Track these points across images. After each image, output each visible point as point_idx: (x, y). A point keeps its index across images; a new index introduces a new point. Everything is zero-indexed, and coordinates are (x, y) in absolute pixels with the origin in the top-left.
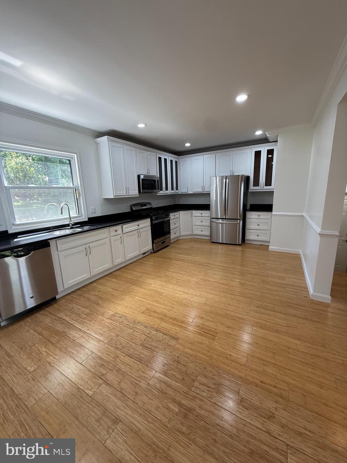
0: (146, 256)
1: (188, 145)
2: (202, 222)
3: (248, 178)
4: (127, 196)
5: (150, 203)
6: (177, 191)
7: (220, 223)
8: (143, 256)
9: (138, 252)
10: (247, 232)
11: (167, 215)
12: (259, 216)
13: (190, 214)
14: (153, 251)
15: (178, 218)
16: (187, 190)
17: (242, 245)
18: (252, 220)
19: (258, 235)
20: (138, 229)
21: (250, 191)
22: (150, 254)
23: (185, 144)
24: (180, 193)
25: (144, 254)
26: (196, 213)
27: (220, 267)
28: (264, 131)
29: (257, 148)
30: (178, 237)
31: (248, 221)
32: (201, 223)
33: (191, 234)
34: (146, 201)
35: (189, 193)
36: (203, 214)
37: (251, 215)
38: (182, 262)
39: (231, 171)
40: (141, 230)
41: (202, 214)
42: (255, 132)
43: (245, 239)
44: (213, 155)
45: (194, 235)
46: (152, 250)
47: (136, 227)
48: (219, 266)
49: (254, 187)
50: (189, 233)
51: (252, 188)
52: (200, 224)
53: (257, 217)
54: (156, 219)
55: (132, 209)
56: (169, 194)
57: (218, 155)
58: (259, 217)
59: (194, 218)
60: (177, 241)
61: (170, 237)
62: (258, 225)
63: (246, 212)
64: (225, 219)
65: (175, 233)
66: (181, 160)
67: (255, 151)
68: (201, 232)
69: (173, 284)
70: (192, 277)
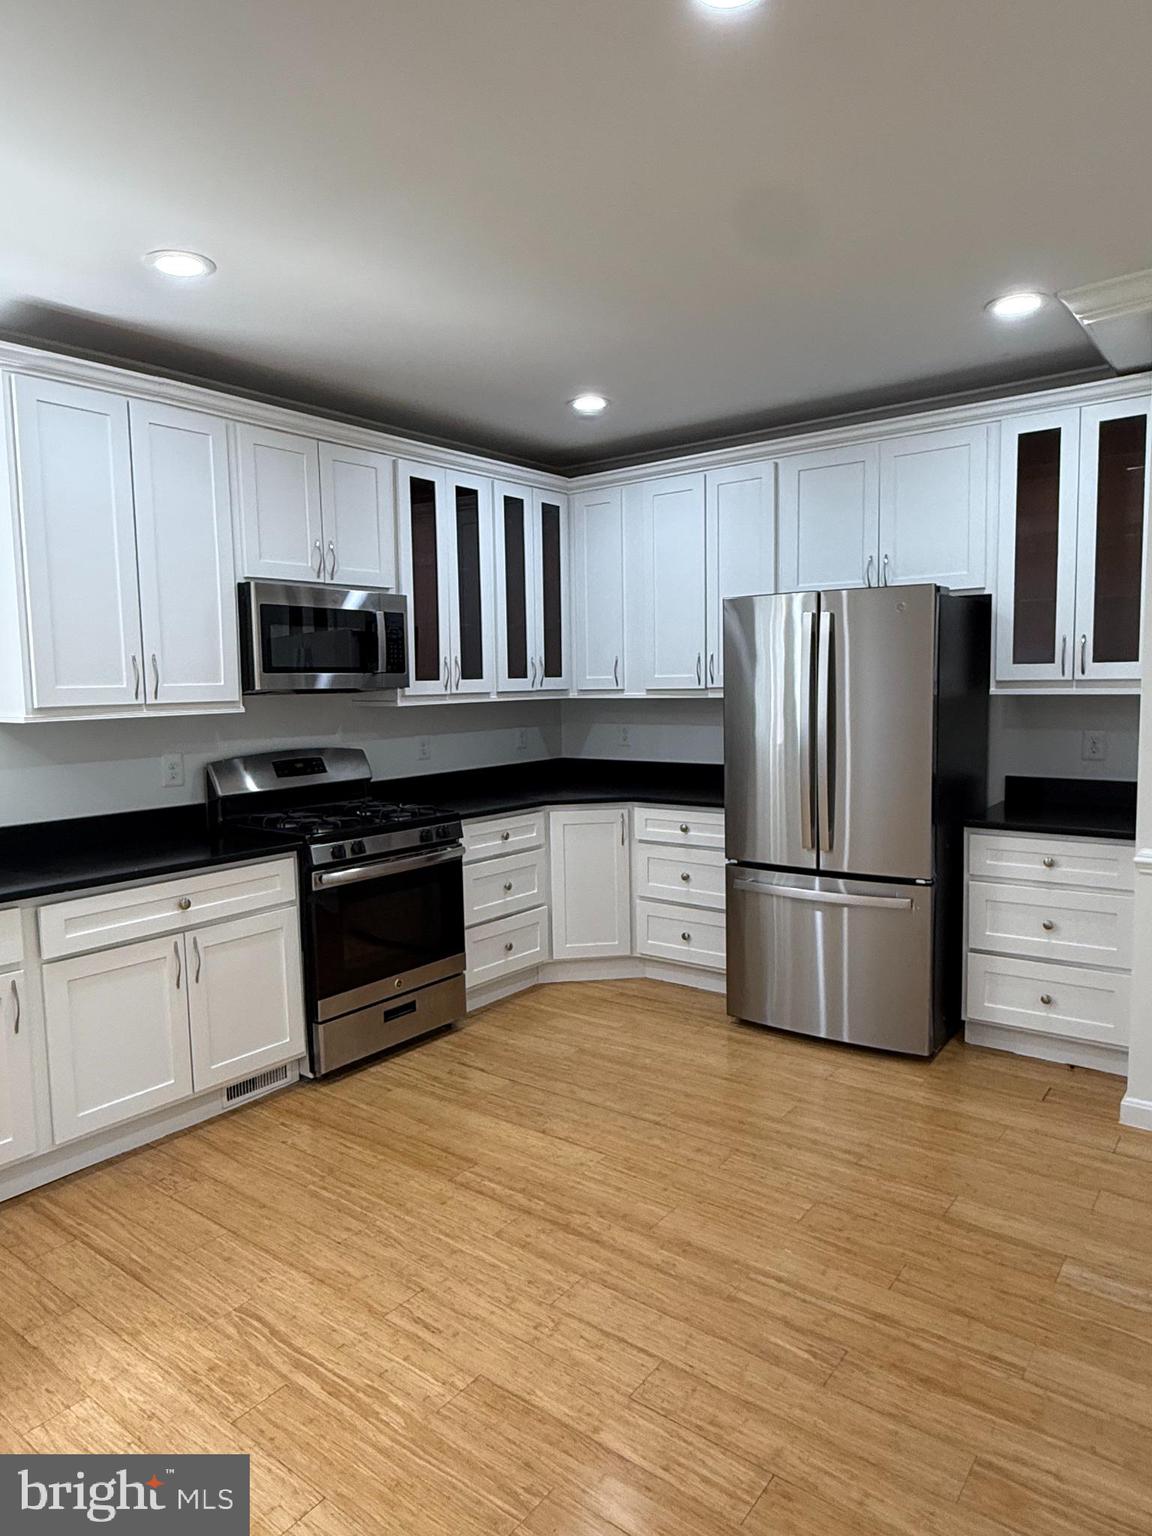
0: (256, 1103)
1: (589, 404)
2: (686, 878)
3: (979, 607)
4: (145, 714)
5: (358, 755)
6: (552, 683)
7: (813, 903)
8: (224, 1105)
9: (172, 1081)
10: (973, 965)
11: (444, 833)
12: (1051, 865)
13: (617, 830)
14: (312, 1070)
15: (538, 847)
16: (612, 677)
17: (933, 1065)
18: (1005, 892)
19: (1047, 1001)
20: (182, 930)
21: (993, 690)
22: (288, 1089)
23: (569, 402)
24: (573, 695)
25: (233, 1091)
26: (655, 821)
27: (684, 1265)
28: (1053, 295)
29: (1033, 413)
30: (536, 969)
31: (976, 895)
32: (682, 887)
33: (628, 953)
34: (336, 740)
35: (627, 695)
36: (691, 833)
37: (998, 853)
38: (439, 1185)
39: (871, 562)
40: (205, 938)
41: (685, 830)
42: (992, 301)
43: (963, 1018)
44: (765, 468)
45: (645, 960)
46: (307, 1063)
47: (169, 917)
48: (685, 1247)
49: (1016, 665)
50: (614, 946)
51: (1006, 669)
52: (676, 890)
53: (1037, 870)
54: (339, 862)
55: (210, 788)
56: (494, 698)
57: (789, 468)
58: (1056, 875)
59: (641, 854)
60: (528, 1002)
61: (459, 976)
62: (1048, 927)
63: (966, 831)
64: (817, 872)
65: (510, 948)
66: (579, 501)
67: (1021, 437)
68: (683, 947)
69: (238, 1409)
70: (426, 1347)
